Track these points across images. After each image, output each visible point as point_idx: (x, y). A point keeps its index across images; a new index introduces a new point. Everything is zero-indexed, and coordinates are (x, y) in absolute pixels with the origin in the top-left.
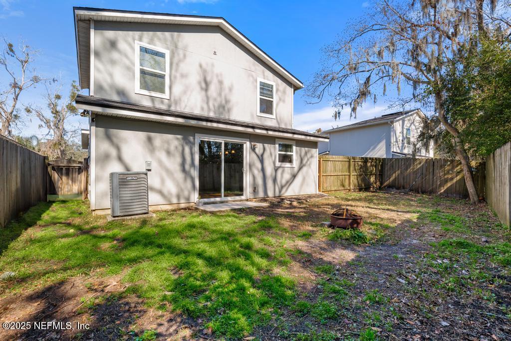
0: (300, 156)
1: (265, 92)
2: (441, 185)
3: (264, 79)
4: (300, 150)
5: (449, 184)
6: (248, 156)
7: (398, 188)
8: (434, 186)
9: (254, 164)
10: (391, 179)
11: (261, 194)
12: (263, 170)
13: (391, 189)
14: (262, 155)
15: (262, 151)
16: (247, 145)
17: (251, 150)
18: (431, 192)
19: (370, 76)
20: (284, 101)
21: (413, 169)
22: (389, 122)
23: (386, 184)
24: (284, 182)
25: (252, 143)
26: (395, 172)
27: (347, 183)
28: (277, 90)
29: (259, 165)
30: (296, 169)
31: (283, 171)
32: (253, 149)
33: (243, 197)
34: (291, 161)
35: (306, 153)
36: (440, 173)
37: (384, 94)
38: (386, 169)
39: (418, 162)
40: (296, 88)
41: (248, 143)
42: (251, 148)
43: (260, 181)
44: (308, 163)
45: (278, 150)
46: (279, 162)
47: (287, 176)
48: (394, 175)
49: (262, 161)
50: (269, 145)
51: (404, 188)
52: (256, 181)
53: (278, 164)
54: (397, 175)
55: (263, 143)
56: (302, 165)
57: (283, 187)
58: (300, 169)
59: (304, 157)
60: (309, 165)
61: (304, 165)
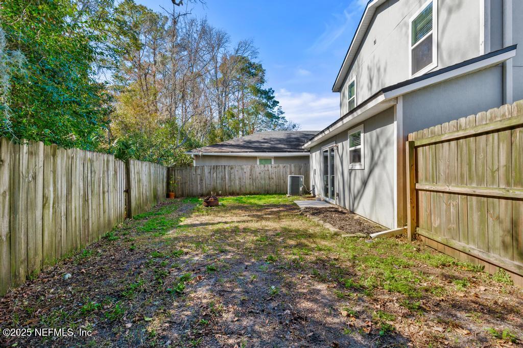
4: (371, 136)
9: (338, 167)
12: (343, 173)
14: (342, 156)
30: (366, 172)
31: (355, 175)
43: (341, 187)
45: (349, 146)
46: (350, 162)
47: (358, 183)
49: (342, 163)
53: (350, 165)
55: (342, 141)
56: (374, 163)
57: (355, 198)
58: (371, 171)
59: (375, 149)
60: (384, 162)
61: (376, 164)
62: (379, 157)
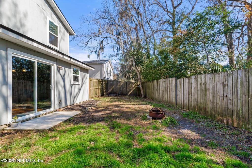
0: (82, 77)
1: (52, 29)
2: (129, 92)
3: (52, 19)
4: (82, 74)
5: (132, 91)
6: (55, 76)
7: (114, 94)
8: (127, 92)
9: (59, 82)
10: (111, 90)
11: (63, 105)
12: (64, 87)
13: (111, 94)
14: (64, 76)
15: (64, 73)
16: (54, 67)
17: (57, 72)
18: (126, 94)
19: (103, 40)
20: (64, 40)
21: (119, 85)
22: (102, 64)
23: (108, 92)
24: (75, 94)
25: (58, 66)
26: (112, 86)
27: (97, 93)
28: (60, 31)
29: (62, 83)
30: (80, 86)
31: (75, 87)
32: (59, 70)
33: (52, 109)
34: (78, 81)
35: (84, 76)
36: (129, 87)
37: (113, 50)
38: (109, 85)
39: (121, 82)
40: (70, 34)
41: (55, 65)
42: (58, 69)
43: (62, 95)
44: (85, 82)
45: (72, 73)
46: (73, 81)
47: (77, 90)
48: (112, 88)
49: (64, 80)
50: (68, 69)
51: (116, 93)
52: (61, 95)
53: (72, 82)
54: (113, 88)
55: (65, 67)
56: (83, 83)
57: (75, 97)
58: (82, 86)
59: (84, 78)
60: (86, 83)
61: (84, 83)
62: (85, 81)
